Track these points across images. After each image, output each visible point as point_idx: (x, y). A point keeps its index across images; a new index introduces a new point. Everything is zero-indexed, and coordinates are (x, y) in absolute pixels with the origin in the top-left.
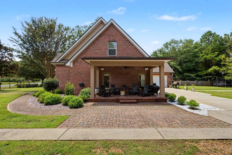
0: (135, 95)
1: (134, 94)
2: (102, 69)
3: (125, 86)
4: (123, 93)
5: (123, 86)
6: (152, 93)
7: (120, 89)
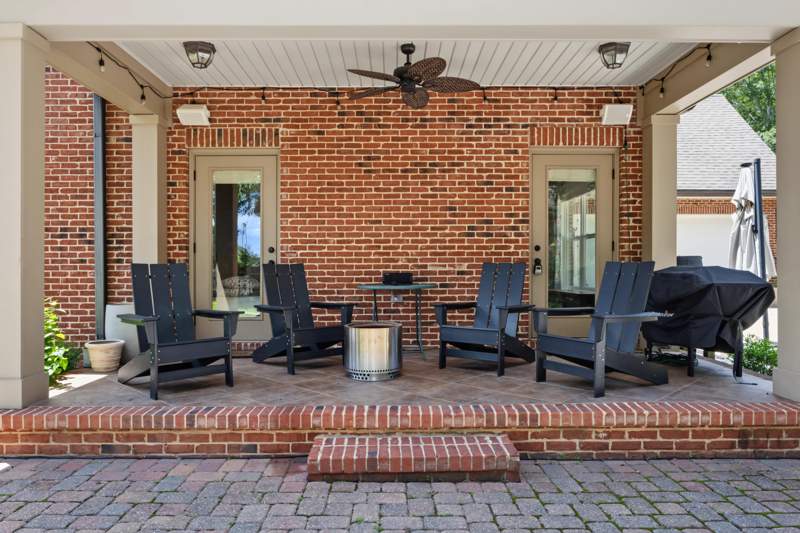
0: (500, 369)
1: (494, 358)
2: (194, 116)
3: (405, 278)
4: (371, 348)
5: (389, 279)
6: (675, 351)
7: (347, 311)
